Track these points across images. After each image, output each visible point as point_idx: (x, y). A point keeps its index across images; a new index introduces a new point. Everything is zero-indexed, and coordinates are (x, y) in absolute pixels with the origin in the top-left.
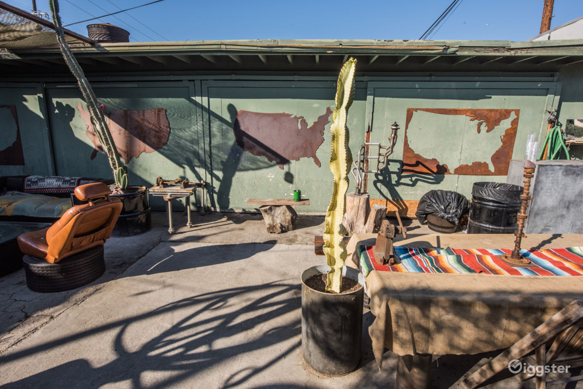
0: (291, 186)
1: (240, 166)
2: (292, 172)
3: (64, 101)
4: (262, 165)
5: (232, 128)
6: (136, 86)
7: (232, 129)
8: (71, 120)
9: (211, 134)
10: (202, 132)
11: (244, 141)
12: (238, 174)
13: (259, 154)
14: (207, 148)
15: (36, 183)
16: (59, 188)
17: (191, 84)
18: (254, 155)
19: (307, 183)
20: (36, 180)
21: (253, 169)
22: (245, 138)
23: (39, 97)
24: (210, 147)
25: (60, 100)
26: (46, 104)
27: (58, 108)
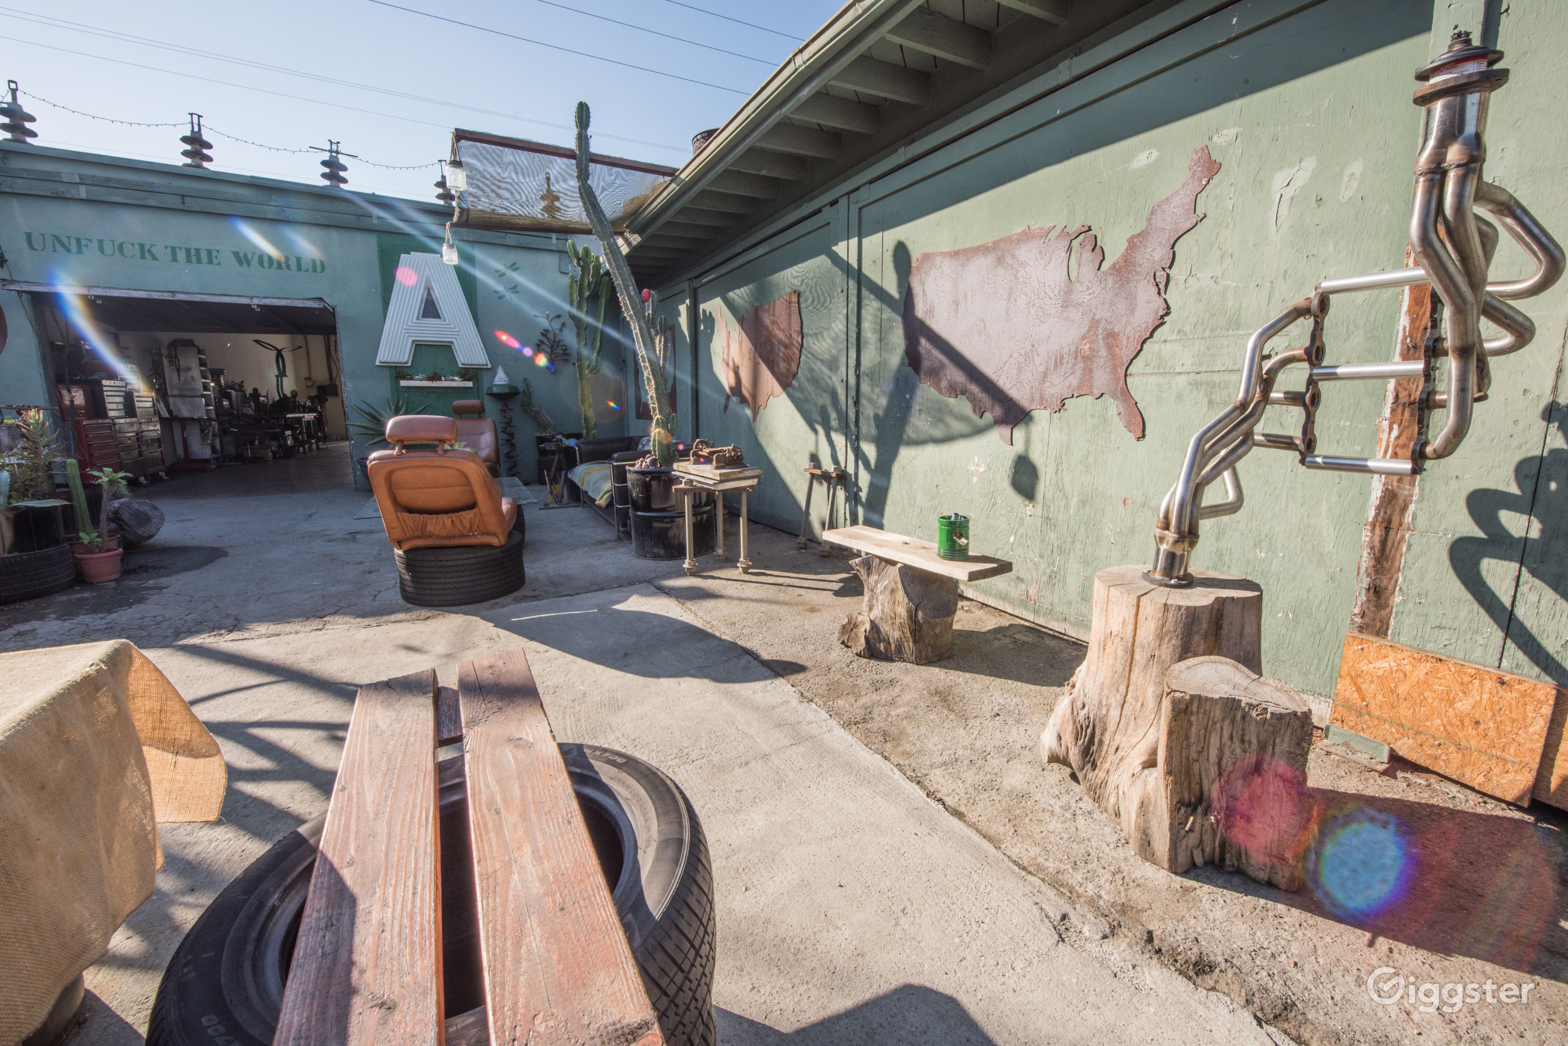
0: (1029, 509)
1: (910, 432)
2: (1036, 457)
3: (708, 307)
4: (957, 426)
5: (899, 314)
7: (899, 319)
8: (712, 340)
9: (862, 339)
10: (844, 337)
11: (922, 351)
12: (905, 454)
13: (955, 390)
14: (852, 381)
17: (833, 212)
18: (941, 393)
19: (1083, 503)
21: (937, 441)
22: (923, 341)
24: (858, 377)
25: (705, 306)
27: (703, 321)
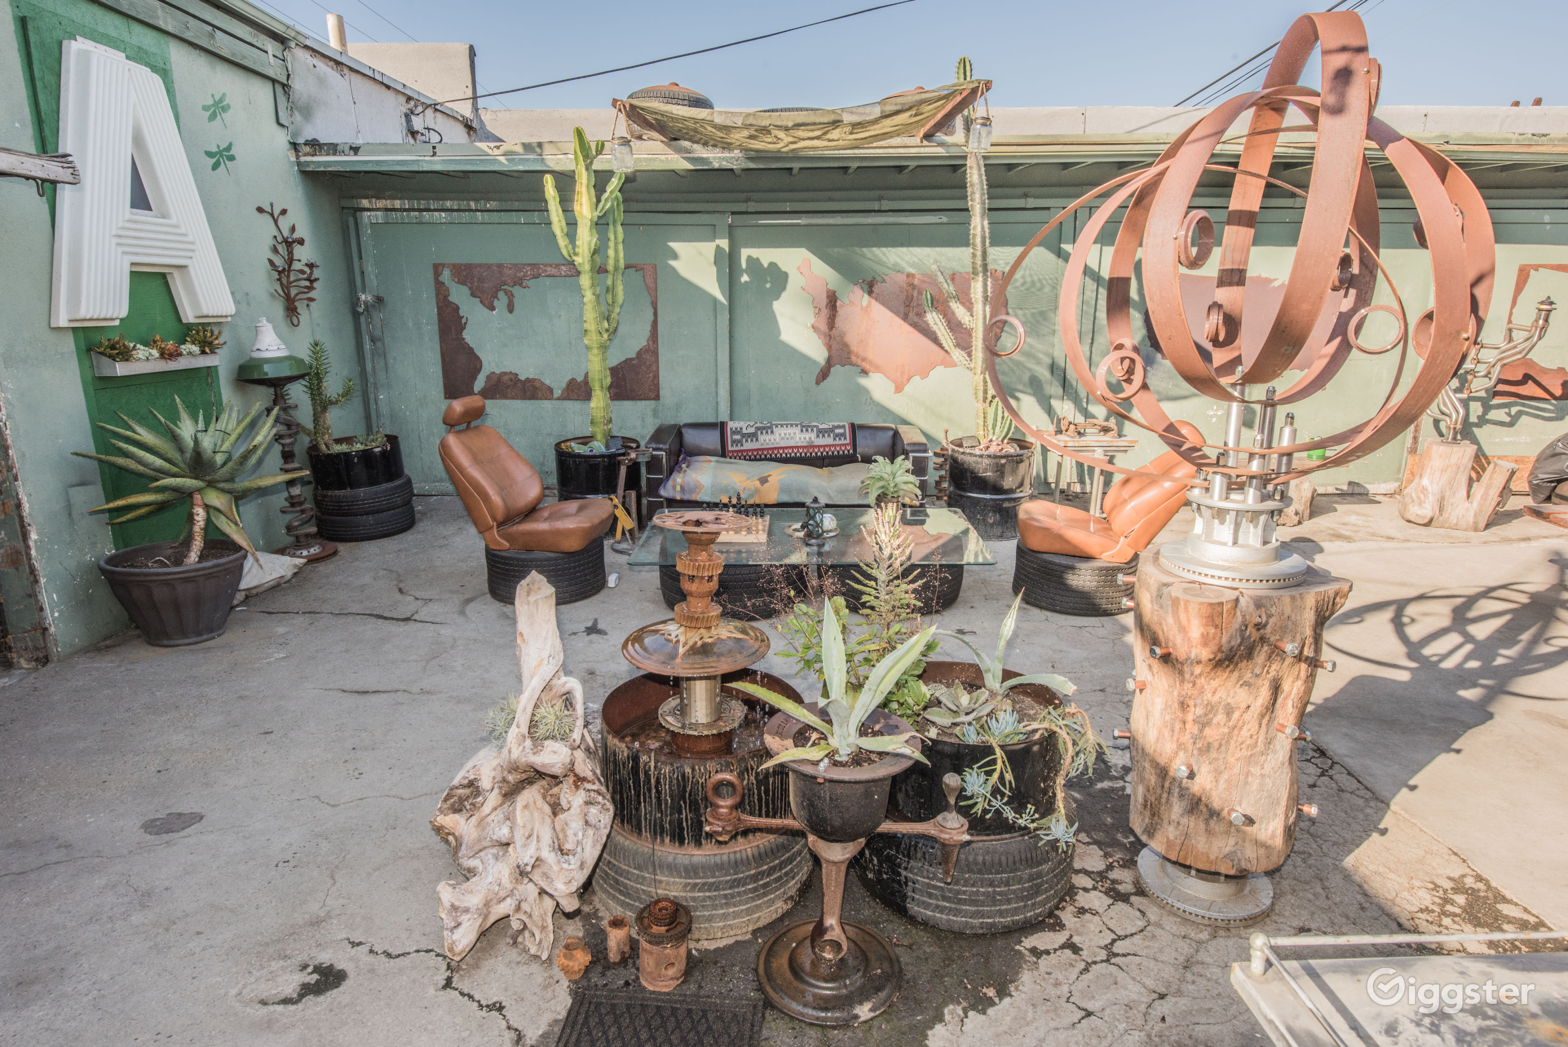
3: (766, 255)
6: (945, 219)
8: (776, 298)
15: (753, 436)
16: (810, 446)
20: (752, 430)
23: (718, 248)
24: (1091, 353)
25: (755, 252)
26: (727, 264)
27: (749, 271)
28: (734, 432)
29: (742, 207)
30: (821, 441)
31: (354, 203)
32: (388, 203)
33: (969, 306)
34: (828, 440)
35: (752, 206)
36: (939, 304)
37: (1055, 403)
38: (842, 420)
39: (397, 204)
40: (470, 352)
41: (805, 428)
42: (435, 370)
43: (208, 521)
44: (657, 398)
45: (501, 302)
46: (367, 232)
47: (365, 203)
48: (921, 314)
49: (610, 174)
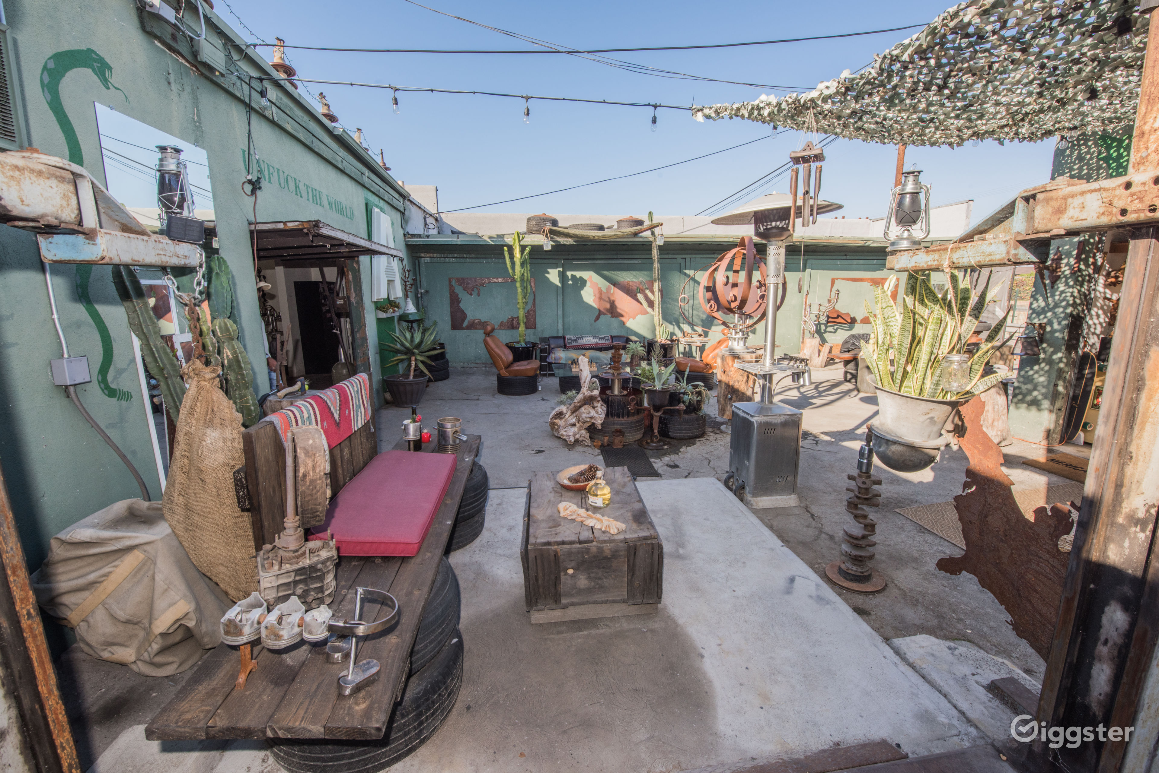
3: (578, 274)
8: (582, 289)
15: (576, 341)
16: (597, 344)
17: (683, 261)
20: (575, 339)
23: (559, 270)
24: (693, 309)
25: (574, 273)
26: (563, 276)
27: (571, 280)
28: (569, 339)
29: (567, 257)
30: (600, 342)
31: (418, 255)
32: (432, 255)
33: (653, 292)
34: (603, 342)
35: (571, 257)
36: (642, 291)
37: (681, 325)
38: (608, 335)
39: (435, 255)
40: (462, 312)
41: (594, 337)
42: (448, 319)
43: (416, 366)
44: (535, 328)
45: (475, 293)
46: (423, 266)
47: (422, 255)
48: (636, 295)
49: (526, 246)
